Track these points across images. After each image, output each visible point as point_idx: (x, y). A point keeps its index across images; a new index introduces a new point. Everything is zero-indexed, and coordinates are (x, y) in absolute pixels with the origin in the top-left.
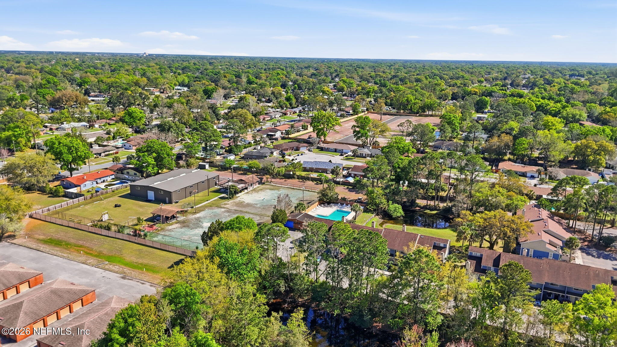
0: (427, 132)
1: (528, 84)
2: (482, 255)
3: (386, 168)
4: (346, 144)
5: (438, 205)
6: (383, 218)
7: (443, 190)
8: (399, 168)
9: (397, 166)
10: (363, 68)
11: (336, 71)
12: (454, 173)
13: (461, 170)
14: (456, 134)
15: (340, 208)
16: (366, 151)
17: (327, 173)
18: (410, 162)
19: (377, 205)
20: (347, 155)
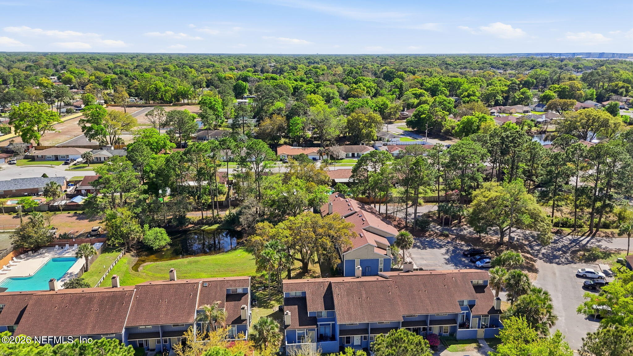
0: (186, 119)
1: (277, 71)
2: (304, 293)
3: (131, 174)
4: (74, 147)
5: (218, 215)
6: (138, 255)
7: (221, 193)
8: (152, 171)
9: (148, 169)
10: (98, 60)
11: (62, 63)
12: (232, 169)
13: (243, 162)
14: (220, 121)
15: (59, 254)
16: (104, 153)
17: (38, 195)
18: (168, 161)
19: (125, 236)
20: (75, 162)
